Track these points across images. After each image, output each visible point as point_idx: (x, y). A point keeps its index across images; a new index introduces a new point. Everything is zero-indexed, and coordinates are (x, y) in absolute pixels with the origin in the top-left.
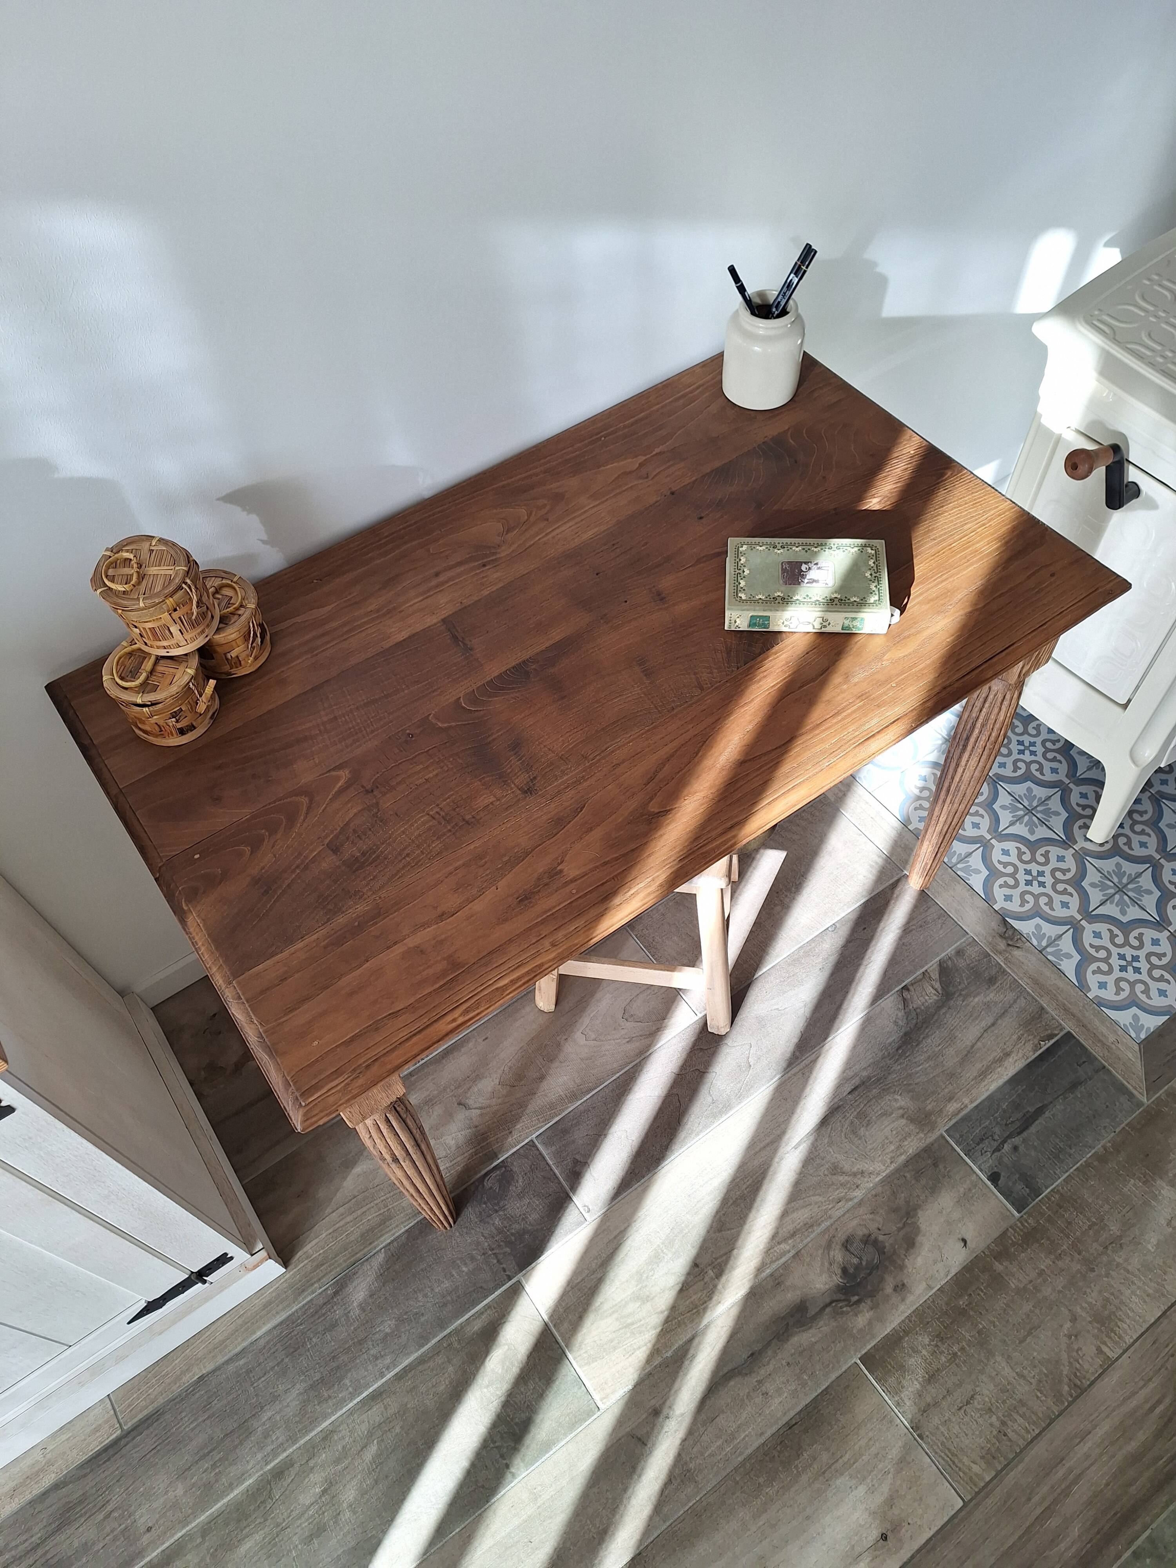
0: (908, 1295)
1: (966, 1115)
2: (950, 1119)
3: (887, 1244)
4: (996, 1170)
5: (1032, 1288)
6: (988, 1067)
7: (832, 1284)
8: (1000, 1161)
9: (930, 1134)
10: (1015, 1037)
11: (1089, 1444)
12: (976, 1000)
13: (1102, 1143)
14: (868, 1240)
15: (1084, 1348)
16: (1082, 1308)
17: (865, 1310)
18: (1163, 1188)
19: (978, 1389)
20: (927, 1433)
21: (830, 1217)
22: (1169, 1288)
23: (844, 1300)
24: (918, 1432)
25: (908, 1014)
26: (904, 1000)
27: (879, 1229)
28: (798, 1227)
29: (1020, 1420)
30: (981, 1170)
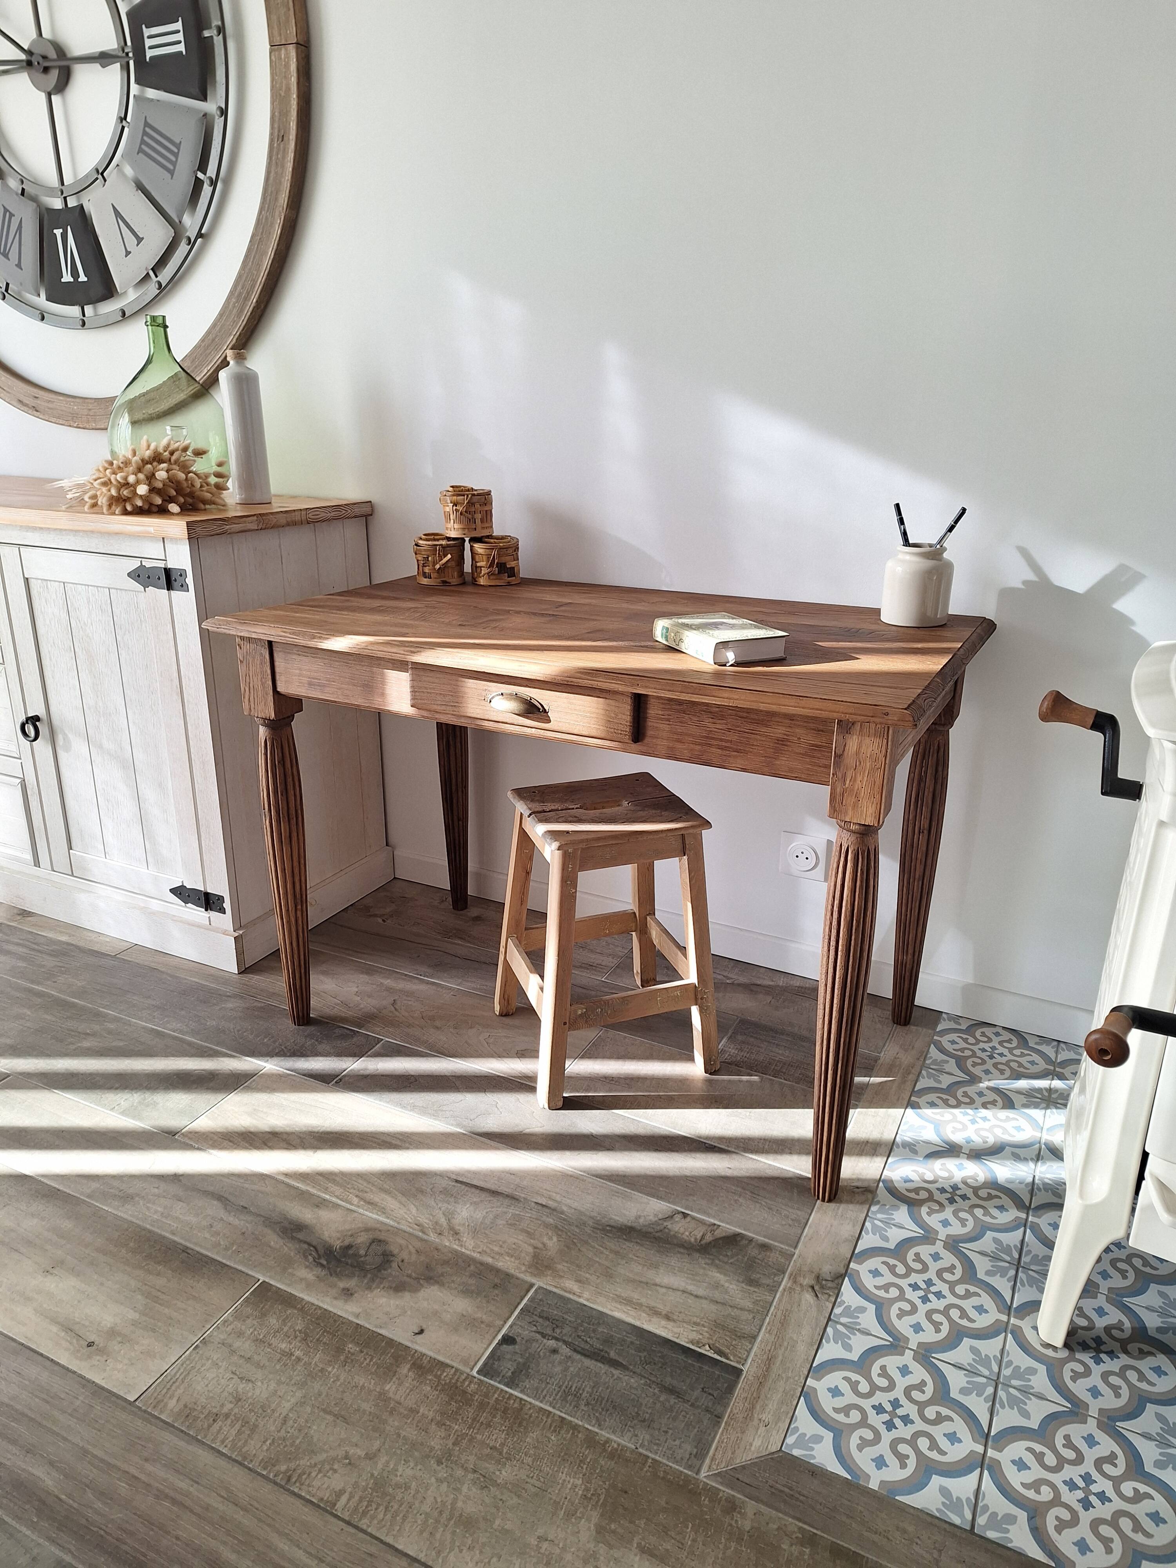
0: (343, 1301)
1: (569, 1299)
2: (556, 1287)
3: (389, 1271)
4: (518, 1339)
5: (392, 1405)
6: (641, 1305)
7: (331, 1241)
8: (530, 1341)
9: (528, 1274)
10: (695, 1319)
11: (221, 1507)
12: (718, 1275)
13: (613, 1437)
14: (387, 1258)
15: (336, 1476)
16: (388, 1462)
17: (315, 1273)
18: (589, 1520)
19: (259, 1384)
20: (201, 1352)
21: (398, 1223)
22: (451, 1557)
23: (319, 1255)
24: (201, 1345)
25: (656, 1223)
26: (671, 1217)
27: (403, 1261)
28: (379, 1204)
29: (234, 1432)
30: (511, 1326)
